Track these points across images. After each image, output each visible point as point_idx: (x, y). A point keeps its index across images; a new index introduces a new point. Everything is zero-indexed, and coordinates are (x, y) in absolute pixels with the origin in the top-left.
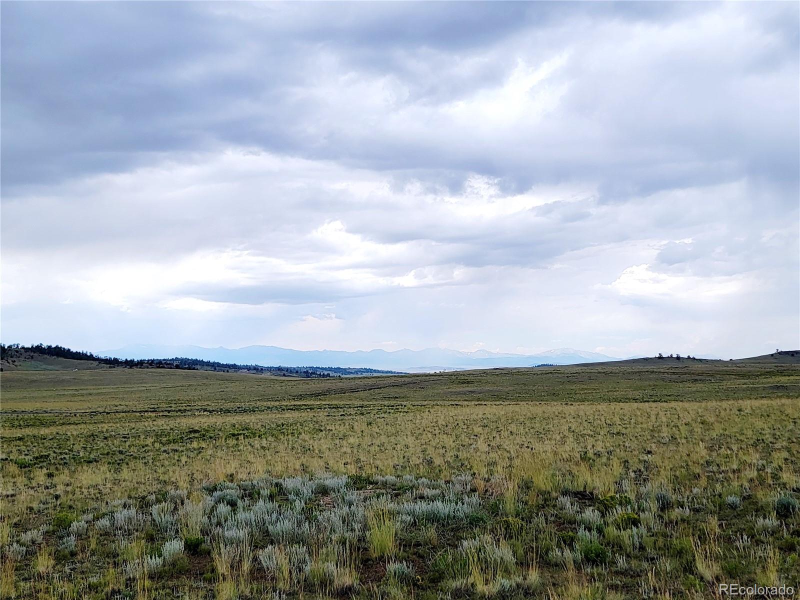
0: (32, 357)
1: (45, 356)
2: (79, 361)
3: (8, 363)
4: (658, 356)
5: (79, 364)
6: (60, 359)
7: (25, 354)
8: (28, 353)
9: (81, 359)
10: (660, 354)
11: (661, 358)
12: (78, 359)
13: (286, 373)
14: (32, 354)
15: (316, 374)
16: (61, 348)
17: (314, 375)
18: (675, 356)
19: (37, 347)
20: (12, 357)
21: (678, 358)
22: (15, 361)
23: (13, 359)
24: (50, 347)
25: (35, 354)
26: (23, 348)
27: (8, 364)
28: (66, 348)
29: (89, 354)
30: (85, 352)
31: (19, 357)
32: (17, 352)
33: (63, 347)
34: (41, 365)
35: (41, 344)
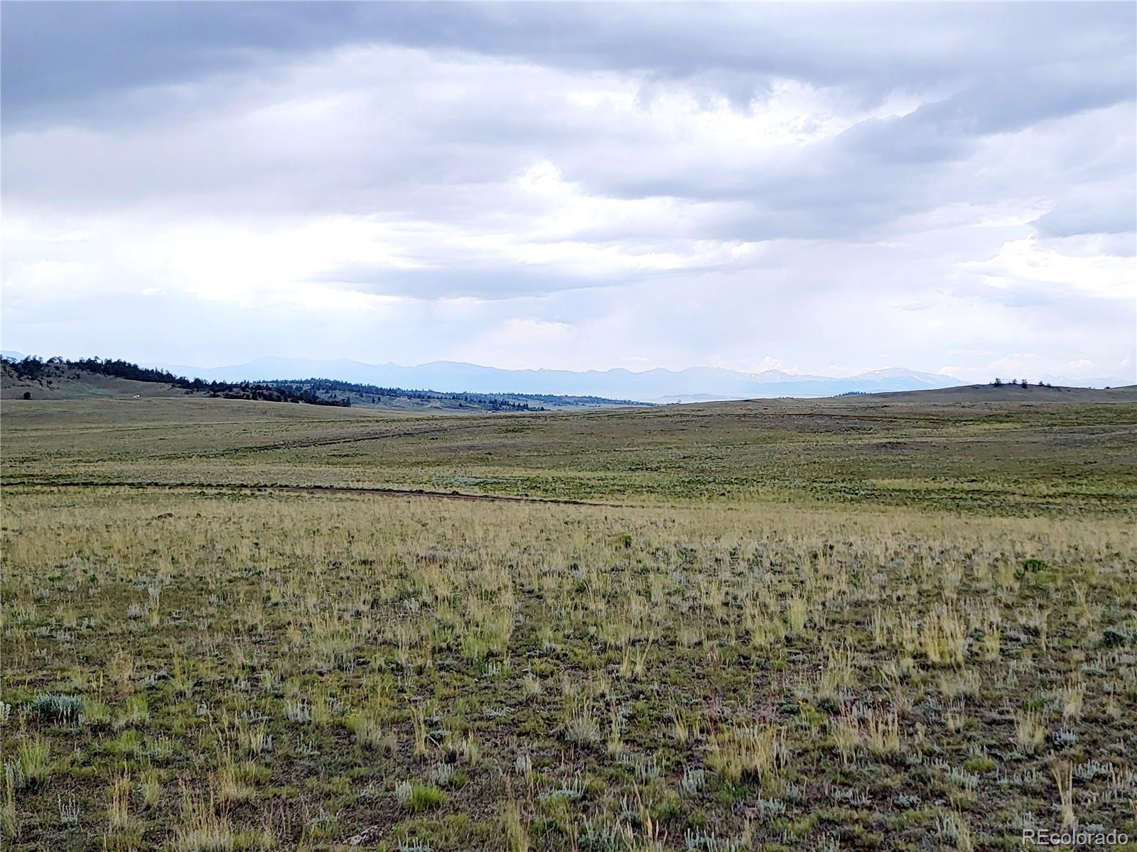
0: (78, 377)
1: (98, 375)
2: (145, 383)
3: (41, 384)
4: (994, 382)
5: (144, 387)
6: (120, 379)
7: (68, 373)
8: (73, 371)
9: (149, 380)
10: (997, 379)
11: (998, 385)
12: (144, 381)
13: (463, 402)
14: (79, 372)
15: (509, 405)
16: (125, 363)
17: (504, 407)
18: (1019, 382)
19: (90, 361)
20: (48, 376)
21: (1024, 386)
22: (51, 383)
23: (49, 379)
24: (109, 362)
25: (85, 372)
26: (68, 363)
27: (40, 387)
28: (132, 363)
29: (165, 373)
30: (159, 370)
31: (59, 376)
32: (57, 368)
33: (127, 362)
34: (90, 389)
35: (96, 357)
